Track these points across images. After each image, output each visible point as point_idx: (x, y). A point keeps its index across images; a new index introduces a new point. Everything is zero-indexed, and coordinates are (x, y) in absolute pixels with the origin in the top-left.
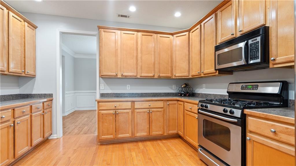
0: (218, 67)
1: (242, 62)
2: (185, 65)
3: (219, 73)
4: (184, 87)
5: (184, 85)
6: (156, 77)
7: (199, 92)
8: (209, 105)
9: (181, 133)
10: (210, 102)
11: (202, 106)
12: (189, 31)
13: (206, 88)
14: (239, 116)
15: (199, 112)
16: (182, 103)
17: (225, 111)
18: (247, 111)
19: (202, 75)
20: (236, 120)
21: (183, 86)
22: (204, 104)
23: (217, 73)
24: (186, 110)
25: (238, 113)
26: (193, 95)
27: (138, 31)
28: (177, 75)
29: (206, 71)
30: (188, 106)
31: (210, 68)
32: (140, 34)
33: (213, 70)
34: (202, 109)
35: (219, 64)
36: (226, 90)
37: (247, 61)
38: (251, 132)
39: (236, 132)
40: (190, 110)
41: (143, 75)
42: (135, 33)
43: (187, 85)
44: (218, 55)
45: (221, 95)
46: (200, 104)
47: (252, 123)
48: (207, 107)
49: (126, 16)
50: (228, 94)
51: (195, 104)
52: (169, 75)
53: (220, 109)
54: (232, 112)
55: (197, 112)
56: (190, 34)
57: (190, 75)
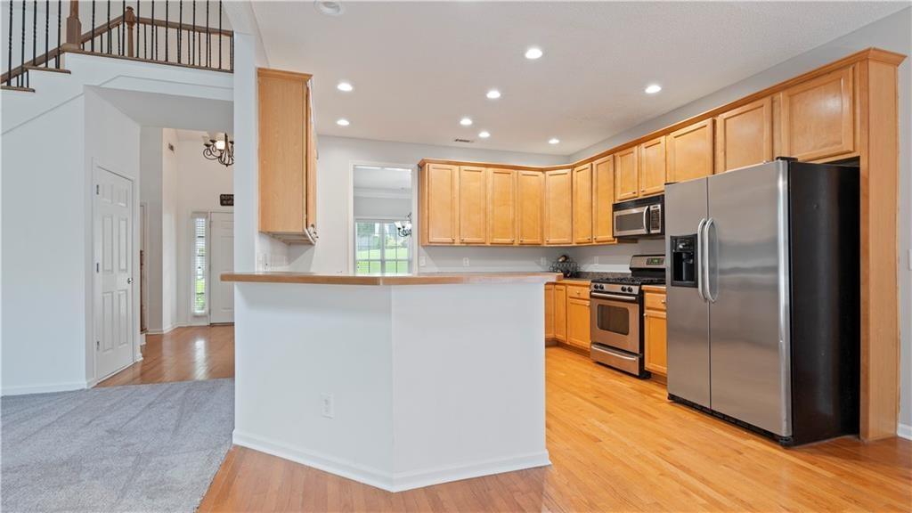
0: (618, 234)
1: (643, 231)
2: (564, 224)
3: (619, 242)
4: (563, 261)
5: (562, 259)
6: (516, 244)
7: (587, 271)
8: (604, 285)
9: (561, 337)
10: (608, 281)
11: (596, 287)
12: (573, 167)
13: (599, 263)
14: (637, 293)
15: (591, 296)
16: (563, 287)
17: (623, 289)
18: (644, 287)
19: (595, 243)
20: (634, 298)
21: (560, 260)
22: (599, 285)
23: (616, 242)
24: (571, 298)
25: (635, 289)
26: (577, 275)
27: (487, 166)
28: (551, 240)
29: (600, 238)
30: (574, 291)
31: (605, 233)
32: (490, 170)
33: (609, 237)
34: (595, 291)
35: (619, 229)
36: (628, 266)
37: (649, 230)
38: (649, 308)
39: (634, 311)
40: (577, 296)
41: (496, 240)
42: (483, 169)
43: (566, 257)
44: (617, 217)
45: (622, 274)
46: (594, 284)
47: (649, 299)
48: (602, 288)
49: (468, 141)
50: (630, 272)
51: (587, 286)
52: (538, 240)
53: (618, 288)
54: (630, 290)
55: (588, 297)
56: (574, 172)
57: (574, 241)
